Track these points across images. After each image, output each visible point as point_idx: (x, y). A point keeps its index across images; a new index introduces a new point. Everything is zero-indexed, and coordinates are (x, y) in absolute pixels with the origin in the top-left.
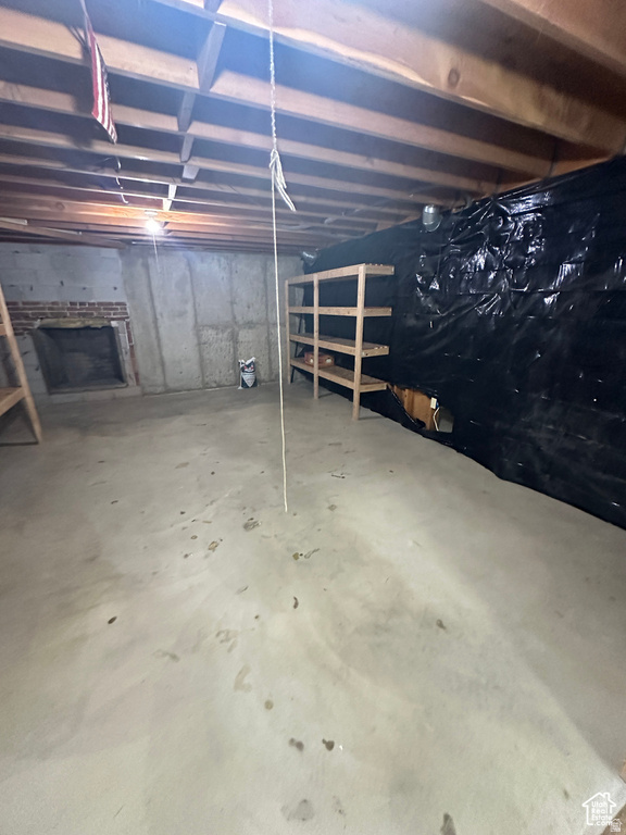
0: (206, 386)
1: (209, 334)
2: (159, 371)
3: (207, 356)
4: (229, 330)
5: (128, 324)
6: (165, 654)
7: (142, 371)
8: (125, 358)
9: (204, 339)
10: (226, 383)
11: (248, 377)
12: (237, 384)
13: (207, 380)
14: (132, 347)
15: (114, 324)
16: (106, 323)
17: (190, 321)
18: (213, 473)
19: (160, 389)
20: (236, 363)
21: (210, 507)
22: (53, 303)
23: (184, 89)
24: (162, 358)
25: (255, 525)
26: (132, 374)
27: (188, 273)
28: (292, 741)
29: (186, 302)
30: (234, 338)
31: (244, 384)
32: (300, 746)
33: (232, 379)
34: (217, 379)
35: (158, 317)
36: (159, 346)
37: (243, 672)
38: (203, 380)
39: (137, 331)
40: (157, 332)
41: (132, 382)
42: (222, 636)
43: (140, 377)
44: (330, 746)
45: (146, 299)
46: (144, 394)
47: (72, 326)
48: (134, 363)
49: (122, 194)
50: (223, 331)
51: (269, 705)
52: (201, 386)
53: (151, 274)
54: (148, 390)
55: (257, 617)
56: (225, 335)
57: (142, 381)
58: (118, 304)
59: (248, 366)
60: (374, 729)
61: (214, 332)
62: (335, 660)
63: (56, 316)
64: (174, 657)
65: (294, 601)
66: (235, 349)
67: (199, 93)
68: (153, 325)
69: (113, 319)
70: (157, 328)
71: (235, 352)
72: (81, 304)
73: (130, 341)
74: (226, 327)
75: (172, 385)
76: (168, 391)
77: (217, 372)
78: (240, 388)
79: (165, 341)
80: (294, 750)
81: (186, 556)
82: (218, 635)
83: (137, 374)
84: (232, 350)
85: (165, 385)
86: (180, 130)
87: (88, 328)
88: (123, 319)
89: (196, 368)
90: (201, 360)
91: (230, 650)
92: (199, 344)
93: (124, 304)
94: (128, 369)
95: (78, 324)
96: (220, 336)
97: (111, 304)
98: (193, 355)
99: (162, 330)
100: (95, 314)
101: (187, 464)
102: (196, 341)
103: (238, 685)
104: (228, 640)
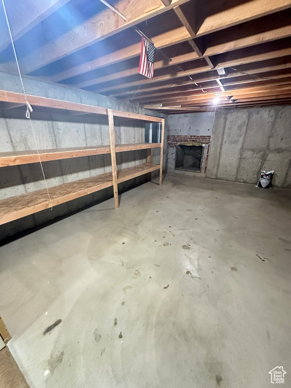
0: (237, 180)
1: (248, 154)
2: (216, 168)
3: (243, 165)
4: (262, 153)
5: (209, 145)
6: (122, 262)
7: (208, 167)
8: (204, 160)
9: (244, 156)
10: (249, 182)
11: (264, 182)
12: (256, 184)
13: (238, 177)
14: (208, 156)
15: (203, 145)
16: (201, 144)
17: (239, 146)
18: (196, 219)
19: (213, 177)
20: (259, 172)
21: (181, 231)
22: (185, 136)
23: (186, 40)
24: (219, 162)
25: (188, 248)
26: (204, 167)
27: (247, 121)
28: (116, 319)
29: (240, 136)
30: (264, 158)
31: (260, 185)
32: (116, 324)
33: (254, 180)
34: (245, 178)
35: (224, 143)
36: (219, 157)
37: (129, 287)
38: (236, 177)
39: (212, 149)
40: (221, 150)
41: (203, 171)
42: (137, 272)
43: (207, 169)
44: (121, 336)
45: (220, 135)
46: (206, 177)
47: (189, 145)
48: (206, 163)
49: (202, 89)
50: (257, 153)
51: (123, 303)
52: (234, 180)
53: (227, 123)
54: (208, 176)
55: (150, 277)
56: (259, 155)
57: (207, 171)
58: (208, 136)
59: (266, 175)
60: (135, 355)
61: (252, 153)
62: (154, 319)
63: (185, 141)
64: (123, 265)
65: (167, 286)
66: (262, 164)
67: (192, 38)
68: (219, 147)
69: (204, 143)
70: (221, 148)
71: (261, 166)
72: (194, 136)
73: (208, 153)
74: (260, 151)
75: (220, 176)
76: (217, 178)
77: (246, 175)
78: (257, 186)
79: (223, 155)
80: (114, 322)
81: (155, 241)
82: (136, 271)
83: (206, 168)
84: (260, 164)
85: (216, 175)
86: (200, 56)
87: (194, 146)
88: (208, 143)
89: (235, 171)
90: (239, 167)
91: (134, 278)
92: (240, 158)
93: (210, 137)
94: (203, 165)
95: (191, 145)
96: (255, 155)
97: (205, 136)
98: (235, 164)
99: (223, 150)
100: (198, 141)
101: (191, 210)
102: (239, 157)
103: (124, 289)
104: (136, 275)
